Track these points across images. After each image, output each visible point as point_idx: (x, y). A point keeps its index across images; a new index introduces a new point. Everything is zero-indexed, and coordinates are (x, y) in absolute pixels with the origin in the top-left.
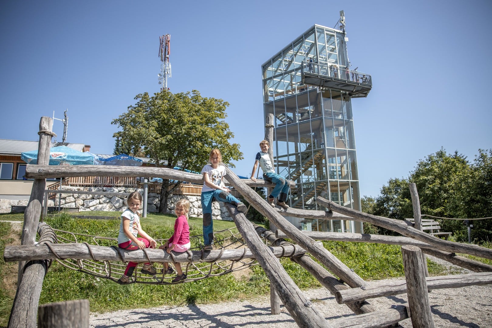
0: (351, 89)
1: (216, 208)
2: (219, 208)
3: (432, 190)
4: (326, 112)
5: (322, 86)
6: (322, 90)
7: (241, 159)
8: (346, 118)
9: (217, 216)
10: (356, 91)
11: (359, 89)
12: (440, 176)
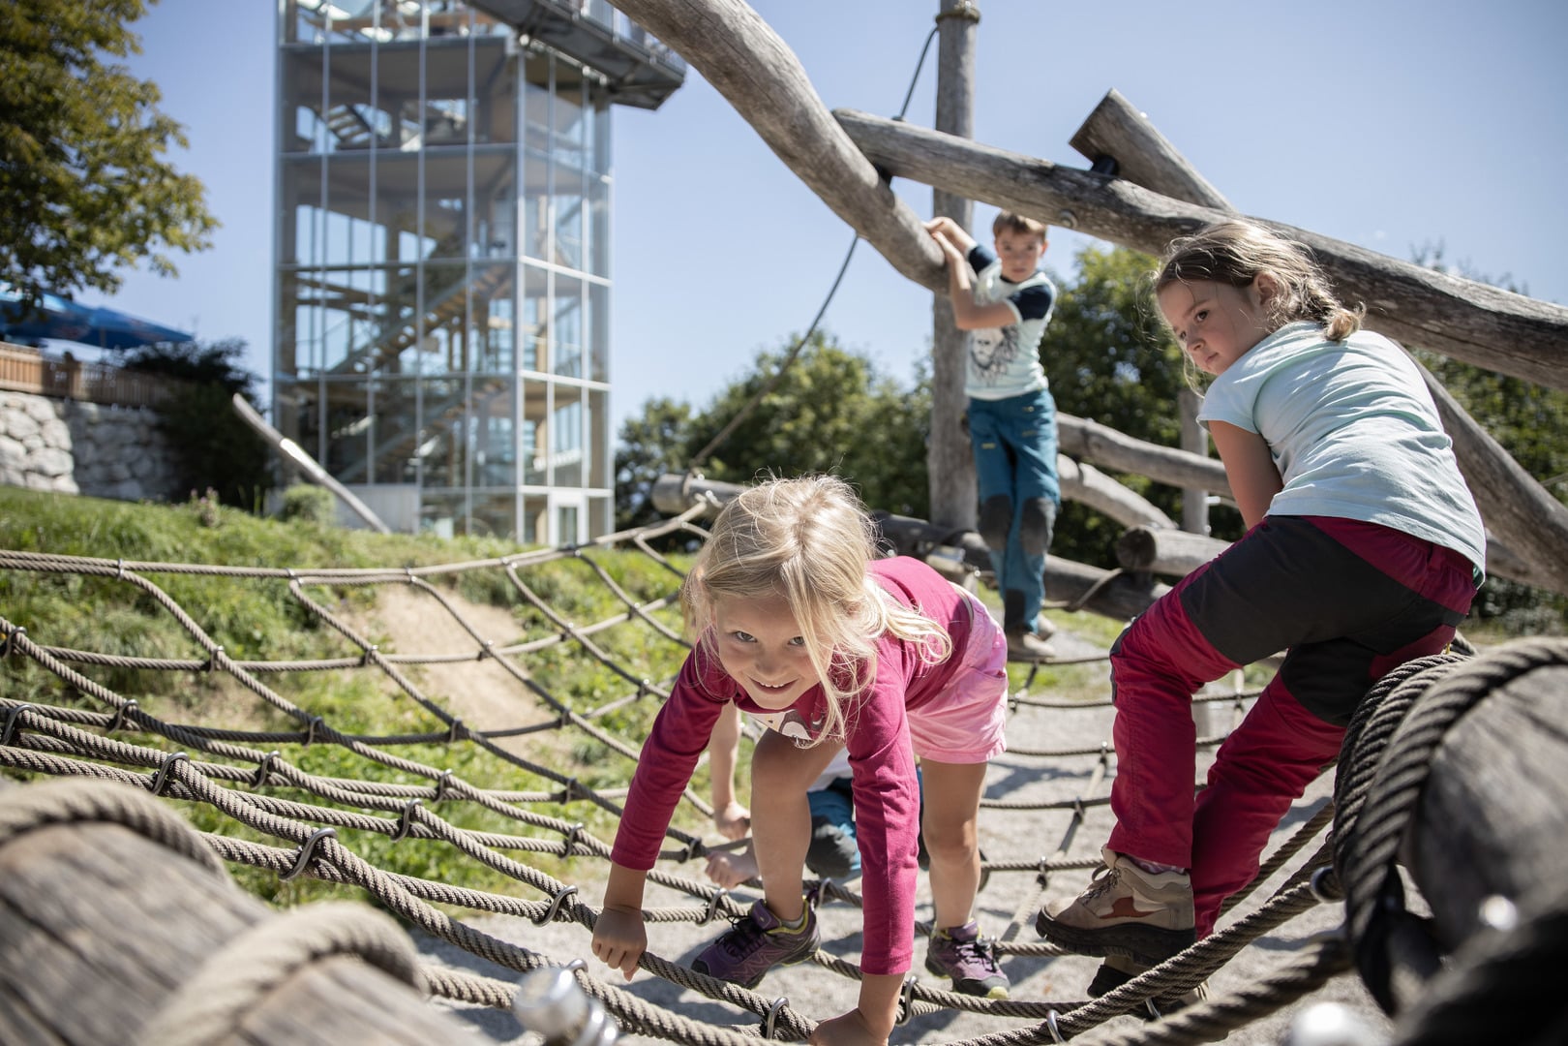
0: (620, 69)
1: (51, 442)
2: (66, 443)
3: (791, 437)
4: (530, 131)
5: (531, 34)
6: (527, 48)
7: (199, 248)
8: (589, 170)
9: (55, 476)
10: (635, 83)
11: (645, 76)
12: (811, 400)
